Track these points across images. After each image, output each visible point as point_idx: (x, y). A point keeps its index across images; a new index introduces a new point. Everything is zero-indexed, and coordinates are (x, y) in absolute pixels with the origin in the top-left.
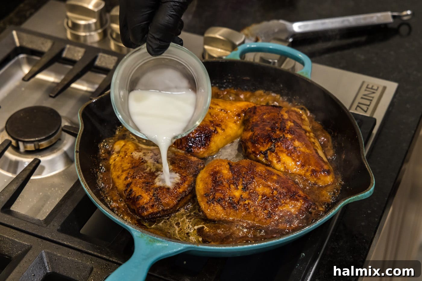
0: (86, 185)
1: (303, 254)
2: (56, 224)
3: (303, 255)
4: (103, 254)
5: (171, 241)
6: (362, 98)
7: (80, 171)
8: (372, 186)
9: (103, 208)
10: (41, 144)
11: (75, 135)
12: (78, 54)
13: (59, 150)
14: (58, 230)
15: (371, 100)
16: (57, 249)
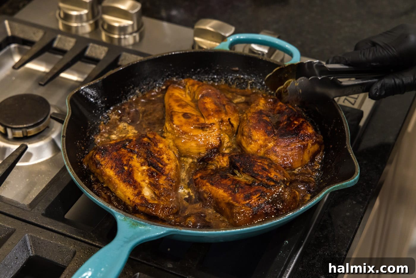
0: (71, 169)
1: (287, 241)
3: (286, 243)
4: (87, 239)
5: (154, 225)
7: (65, 155)
8: (357, 174)
9: (87, 192)
10: (29, 131)
11: (62, 122)
12: (69, 44)
13: (47, 137)
14: (43, 214)
16: (41, 232)
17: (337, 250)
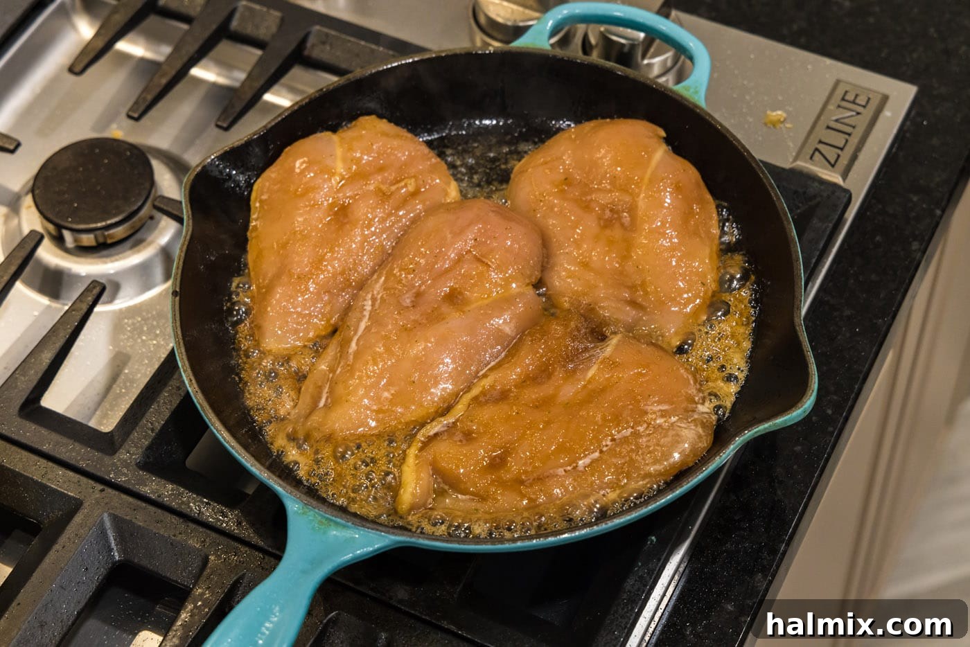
1: (653, 538)
2: (135, 449)
3: (652, 541)
5: (363, 526)
6: (829, 127)
8: (811, 396)
10: (108, 235)
11: (179, 220)
13: (149, 244)
14: (139, 465)
15: (849, 135)
16: (135, 510)
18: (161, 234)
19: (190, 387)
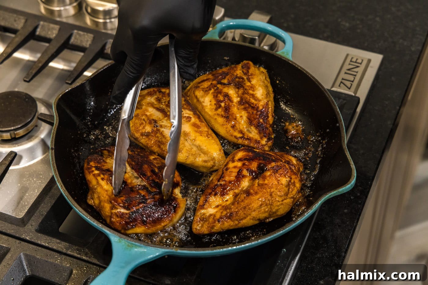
0: (62, 186)
1: (284, 250)
2: (34, 223)
3: (284, 251)
5: (149, 246)
6: (346, 73)
7: (55, 170)
8: (354, 179)
9: (80, 211)
10: (17, 133)
11: (51, 124)
12: (52, 32)
13: (37, 137)
14: (36, 231)
15: (355, 75)
16: (36, 251)
17: (335, 252)
18: (41, 133)
19: (62, 189)
